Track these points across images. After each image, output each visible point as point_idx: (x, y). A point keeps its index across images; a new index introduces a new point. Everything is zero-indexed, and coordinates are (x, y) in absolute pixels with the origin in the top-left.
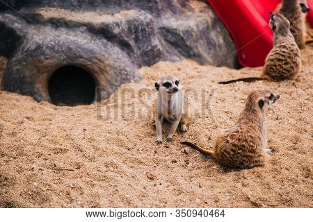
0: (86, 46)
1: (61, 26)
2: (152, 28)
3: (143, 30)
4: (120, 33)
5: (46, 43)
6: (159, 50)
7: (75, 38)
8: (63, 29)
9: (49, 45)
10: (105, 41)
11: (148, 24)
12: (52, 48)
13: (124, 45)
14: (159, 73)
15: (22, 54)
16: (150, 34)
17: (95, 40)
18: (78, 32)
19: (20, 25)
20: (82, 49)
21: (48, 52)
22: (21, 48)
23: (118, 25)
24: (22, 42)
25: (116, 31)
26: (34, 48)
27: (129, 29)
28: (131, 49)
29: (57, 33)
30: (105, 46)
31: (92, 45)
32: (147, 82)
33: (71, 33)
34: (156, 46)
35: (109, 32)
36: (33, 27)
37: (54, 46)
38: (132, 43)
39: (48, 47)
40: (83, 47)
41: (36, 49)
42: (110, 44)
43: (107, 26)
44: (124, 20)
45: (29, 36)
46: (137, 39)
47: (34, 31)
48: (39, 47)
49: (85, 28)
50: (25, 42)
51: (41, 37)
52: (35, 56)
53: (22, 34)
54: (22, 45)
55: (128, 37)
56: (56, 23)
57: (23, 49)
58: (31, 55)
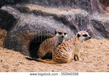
0: (52, 27)
1: (39, 15)
2: (88, 20)
3: (83, 20)
4: (71, 21)
5: (31, 23)
6: (91, 32)
7: (47, 22)
8: (40, 17)
9: (32, 25)
10: (63, 24)
11: (86, 17)
12: (34, 26)
13: (73, 28)
14: (91, 45)
15: (17, 28)
16: (86, 23)
17: (57, 24)
18: (49, 19)
19: (16, 13)
20: (50, 28)
21: (31, 28)
22: (16, 25)
23: (70, 16)
24: (17, 22)
25: (69, 19)
26: (24, 26)
27: (76, 19)
28: (76, 30)
29: (37, 18)
30: (63, 27)
31: (55, 26)
32: (83, 49)
33: (44, 19)
34: (90, 30)
35: (65, 20)
36: (23, 14)
37: (35, 25)
38: (77, 27)
39: (31, 26)
40: (51, 27)
41: (25, 26)
42: (65, 26)
43: (65, 16)
44: (73, 14)
45: (21, 19)
46: (79, 25)
47: (24, 17)
48: (26, 25)
49: (52, 17)
50: (19, 22)
51: (28, 20)
52: (24, 30)
53: (17, 18)
54: (17, 24)
55: (75, 23)
56: (36, 13)
57: (17, 26)
58: (22, 30)
